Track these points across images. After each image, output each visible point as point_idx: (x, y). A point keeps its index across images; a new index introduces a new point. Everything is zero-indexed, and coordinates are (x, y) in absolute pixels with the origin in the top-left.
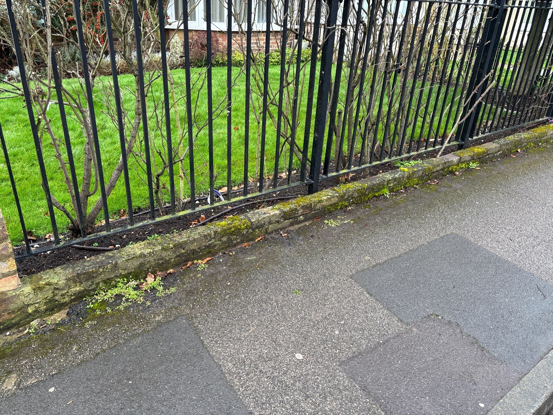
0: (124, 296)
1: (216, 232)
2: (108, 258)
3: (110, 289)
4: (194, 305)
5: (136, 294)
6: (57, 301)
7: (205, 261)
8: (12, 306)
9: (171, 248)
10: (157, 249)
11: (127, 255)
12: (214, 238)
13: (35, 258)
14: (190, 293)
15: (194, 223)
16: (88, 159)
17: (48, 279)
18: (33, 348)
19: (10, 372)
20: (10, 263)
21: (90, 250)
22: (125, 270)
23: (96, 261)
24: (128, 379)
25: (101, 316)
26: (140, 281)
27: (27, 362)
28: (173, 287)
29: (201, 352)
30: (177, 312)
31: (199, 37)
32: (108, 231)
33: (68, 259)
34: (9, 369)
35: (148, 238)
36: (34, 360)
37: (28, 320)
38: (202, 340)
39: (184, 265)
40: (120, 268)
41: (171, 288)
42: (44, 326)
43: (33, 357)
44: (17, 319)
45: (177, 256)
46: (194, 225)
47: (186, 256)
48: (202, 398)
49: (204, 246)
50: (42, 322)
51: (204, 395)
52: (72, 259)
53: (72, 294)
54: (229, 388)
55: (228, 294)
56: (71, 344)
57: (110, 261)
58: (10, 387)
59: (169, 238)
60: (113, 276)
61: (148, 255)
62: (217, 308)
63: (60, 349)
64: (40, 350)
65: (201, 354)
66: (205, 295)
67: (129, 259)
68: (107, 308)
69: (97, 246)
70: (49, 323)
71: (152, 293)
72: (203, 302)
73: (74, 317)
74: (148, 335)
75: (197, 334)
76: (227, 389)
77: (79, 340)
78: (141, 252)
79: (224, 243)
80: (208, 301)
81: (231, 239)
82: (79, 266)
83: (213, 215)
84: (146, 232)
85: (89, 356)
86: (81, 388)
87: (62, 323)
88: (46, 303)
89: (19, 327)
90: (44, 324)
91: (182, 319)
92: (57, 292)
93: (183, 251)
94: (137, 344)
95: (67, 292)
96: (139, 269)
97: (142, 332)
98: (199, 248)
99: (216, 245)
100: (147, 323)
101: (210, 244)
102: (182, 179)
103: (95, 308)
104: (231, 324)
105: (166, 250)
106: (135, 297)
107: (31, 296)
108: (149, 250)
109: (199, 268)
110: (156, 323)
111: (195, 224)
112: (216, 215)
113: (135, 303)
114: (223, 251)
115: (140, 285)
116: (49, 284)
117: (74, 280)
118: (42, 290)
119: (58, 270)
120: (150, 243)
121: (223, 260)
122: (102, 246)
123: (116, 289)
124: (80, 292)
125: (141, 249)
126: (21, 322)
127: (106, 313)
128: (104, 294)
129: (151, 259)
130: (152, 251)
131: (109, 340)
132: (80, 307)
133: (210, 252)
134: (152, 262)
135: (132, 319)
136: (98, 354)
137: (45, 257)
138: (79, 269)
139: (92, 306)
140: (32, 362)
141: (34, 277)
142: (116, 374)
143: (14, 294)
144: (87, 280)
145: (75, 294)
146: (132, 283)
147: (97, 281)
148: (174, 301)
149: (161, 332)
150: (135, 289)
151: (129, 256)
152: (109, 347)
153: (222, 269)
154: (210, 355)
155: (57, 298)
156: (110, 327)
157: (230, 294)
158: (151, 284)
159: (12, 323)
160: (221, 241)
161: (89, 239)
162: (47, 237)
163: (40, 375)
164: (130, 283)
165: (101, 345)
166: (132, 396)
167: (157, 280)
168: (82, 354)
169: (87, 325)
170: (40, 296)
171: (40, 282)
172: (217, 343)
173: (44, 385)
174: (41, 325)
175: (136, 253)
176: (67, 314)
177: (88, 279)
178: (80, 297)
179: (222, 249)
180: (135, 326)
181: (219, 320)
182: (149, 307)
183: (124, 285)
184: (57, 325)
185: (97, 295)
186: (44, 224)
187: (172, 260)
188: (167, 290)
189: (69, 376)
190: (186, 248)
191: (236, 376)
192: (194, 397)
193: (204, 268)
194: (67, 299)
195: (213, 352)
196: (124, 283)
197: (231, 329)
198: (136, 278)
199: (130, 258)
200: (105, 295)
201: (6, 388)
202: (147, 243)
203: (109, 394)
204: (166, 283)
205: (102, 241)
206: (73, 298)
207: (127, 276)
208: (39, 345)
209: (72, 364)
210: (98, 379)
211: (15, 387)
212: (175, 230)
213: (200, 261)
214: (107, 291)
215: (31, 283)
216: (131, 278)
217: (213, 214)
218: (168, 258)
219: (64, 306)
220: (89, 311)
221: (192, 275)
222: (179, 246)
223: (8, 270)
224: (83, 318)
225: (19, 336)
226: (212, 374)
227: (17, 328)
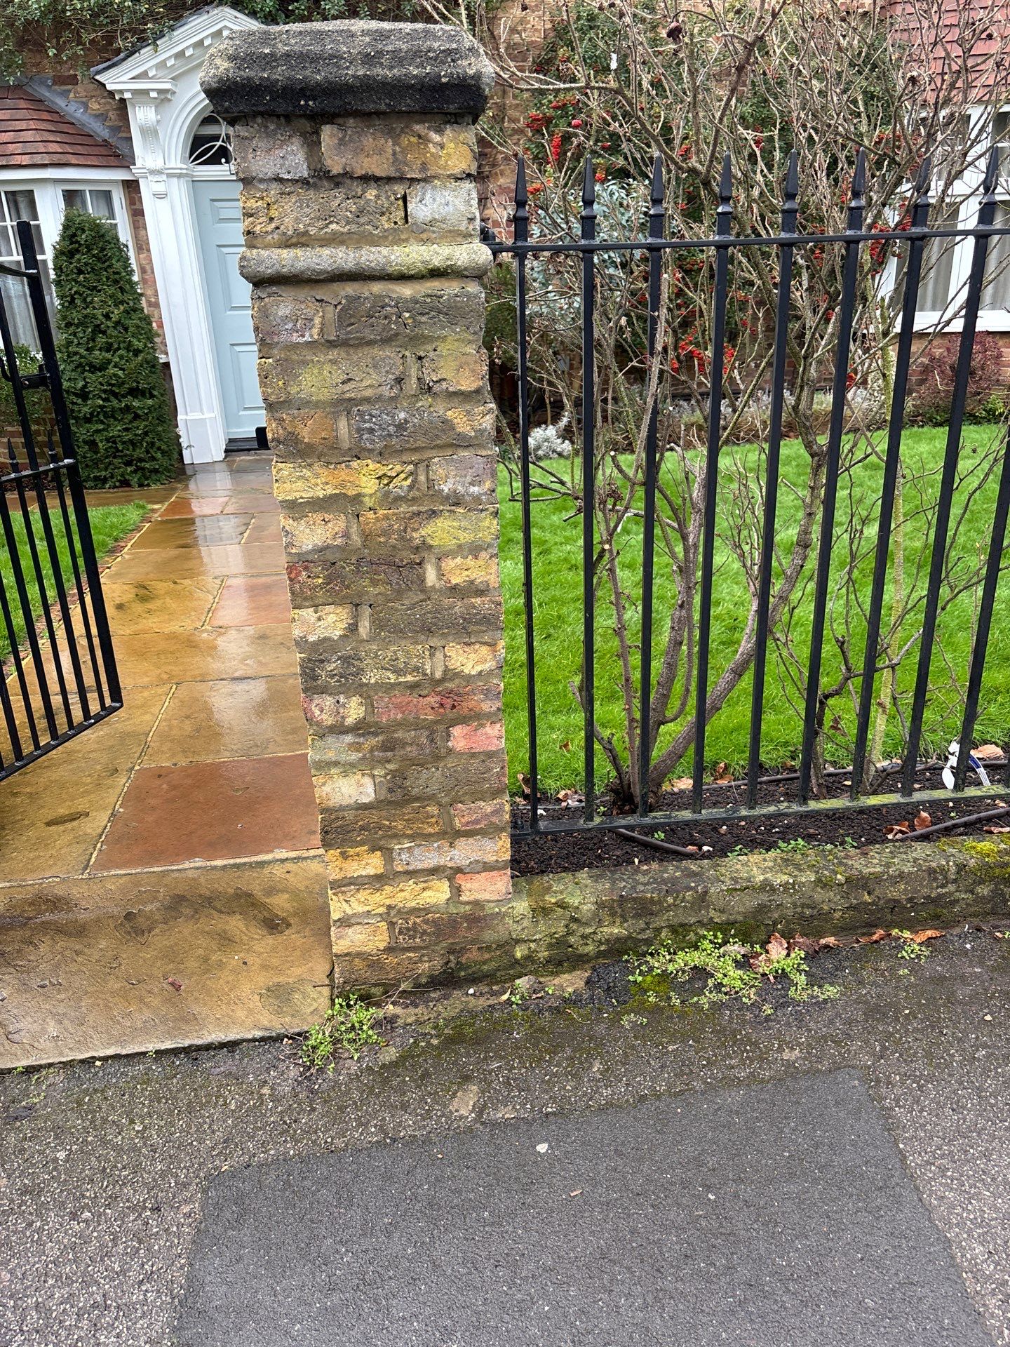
0: (712, 976)
1: (961, 867)
2: (688, 876)
3: (682, 949)
4: (884, 1048)
5: (742, 980)
6: (571, 946)
7: (922, 937)
8: (489, 936)
9: (838, 885)
10: (803, 880)
11: (732, 878)
12: (955, 881)
13: (537, 839)
14: (875, 1012)
15: (898, 828)
16: (675, 640)
17: (561, 893)
18: (516, 1038)
19: (467, 1079)
20: (501, 843)
21: (646, 845)
22: (722, 912)
23: (662, 877)
24: (708, 1188)
25: (656, 1009)
26: (752, 947)
27: (500, 1067)
28: (832, 984)
29: (898, 1184)
30: (840, 1053)
31: (948, 350)
32: (694, 812)
33: (600, 855)
34: (466, 1071)
35: (781, 844)
36: (515, 1068)
37: (511, 972)
38: (901, 1152)
39: (864, 934)
40: (713, 904)
41: (827, 986)
42: (539, 995)
43: (513, 1060)
44: (493, 965)
45: (850, 907)
46: (899, 836)
47: (872, 913)
48: (890, 1312)
49: (924, 898)
50: (536, 985)
51: (899, 1307)
52: (607, 858)
53: (603, 940)
54: (969, 1315)
55: (985, 1046)
56: (590, 1056)
57: (693, 885)
58: (464, 1112)
59: (837, 858)
60: (693, 920)
61: (781, 888)
62: (950, 1075)
63: (567, 1059)
64: (528, 1049)
65: (898, 1189)
66: (916, 1030)
67: (736, 890)
68: (672, 994)
69: (662, 840)
70: (550, 992)
71: (780, 987)
72: (910, 1048)
73: (599, 992)
74: (762, 1089)
75: (889, 1130)
76: (964, 1316)
77: (607, 1052)
78: (766, 879)
79: (980, 900)
80: (923, 1050)
81: (1003, 895)
82: (624, 880)
83: (952, 818)
84: (774, 827)
85: (624, 1096)
86: (602, 1167)
87: (574, 1001)
88: (550, 946)
89: (493, 984)
90: (539, 992)
91: (852, 1078)
92: (574, 926)
93: (867, 898)
94: (734, 1104)
95: (594, 933)
96: (754, 918)
97: (748, 1077)
98: (910, 900)
99: (957, 901)
100: (762, 1059)
101: (940, 896)
102: (884, 712)
103: (646, 986)
104: (989, 1135)
105: (825, 885)
106: (738, 984)
107: (526, 923)
108: (785, 878)
109: (905, 954)
110: (783, 1065)
111: (901, 832)
112: (963, 820)
113: (735, 999)
114: (976, 921)
115: (752, 957)
116: (562, 905)
117: (612, 908)
118: (547, 915)
119: (583, 879)
120: (788, 860)
121: (973, 947)
122: (672, 843)
123: (696, 954)
124: (618, 939)
125: (764, 871)
126: (498, 974)
127: (669, 1005)
128: (668, 957)
129: (787, 901)
130: (791, 881)
131: (669, 1073)
132: (616, 973)
133: (937, 917)
134: (787, 908)
135: (727, 1037)
136: (643, 1098)
137: (556, 841)
138: (625, 887)
139: (640, 978)
140: (510, 1071)
141: (538, 882)
142: (680, 1163)
143: (497, 910)
144: (638, 916)
145: (608, 941)
146: (732, 948)
147: (658, 922)
148: (831, 1021)
149: (794, 1094)
150: (738, 965)
151: (736, 882)
152: (669, 1090)
153: (969, 970)
154: (921, 1200)
155: (572, 940)
156: (675, 1043)
157: (989, 1047)
158: (778, 962)
159: (482, 971)
160: (972, 892)
161: (653, 822)
162: (561, 796)
163: (523, 1105)
164: (729, 948)
165: (653, 1079)
166: (713, 1235)
167: (793, 955)
168: (611, 1086)
169: (626, 1021)
170: (541, 927)
171: (547, 898)
172: (944, 1176)
173: (528, 1130)
174: (534, 992)
175: (754, 877)
176: (587, 983)
177: (640, 915)
178: (617, 950)
179: (974, 915)
180: (731, 1058)
181: (953, 1110)
182: (768, 1019)
183: (715, 948)
184: (565, 1000)
185: (652, 954)
186: (557, 766)
187: (837, 915)
188: (816, 988)
189: (579, 1130)
190: (876, 893)
191: (994, 1290)
192: (871, 1304)
193: (918, 956)
194: (590, 949)
195: (930, 1196)
196: (715, 944)
197: (987, 1149)
198: (745, 938)
199: (738, 887)
200: (670, 961)
201: (457, 1111)
202: (782, 858)
203: (661, 1206)
204: (814, 970)
205: (672, 829)
206: (602, 948)
207: (724, 928)
208: (529, 1037)
209: (588, 1101)
210: (641, 1160)
211: (473, 1115)
212: (848, 839)
213: (907, 934)
214: (675, 953)
215: (529, 895)
216: (734, 936)
217: (952, 814)
218: (826, 908)
219: (584, 962)
220: (634, 989)
221: (883, 966)
222: (859, 883)
223: (495, 858)
224: (617, 1001)
225: (490, 1002)
226: (925, 1256)
227: (488, 985)
